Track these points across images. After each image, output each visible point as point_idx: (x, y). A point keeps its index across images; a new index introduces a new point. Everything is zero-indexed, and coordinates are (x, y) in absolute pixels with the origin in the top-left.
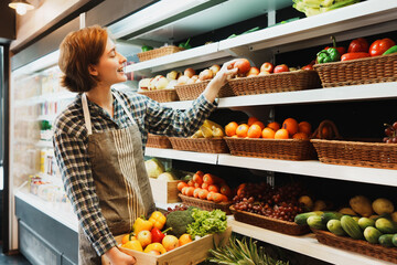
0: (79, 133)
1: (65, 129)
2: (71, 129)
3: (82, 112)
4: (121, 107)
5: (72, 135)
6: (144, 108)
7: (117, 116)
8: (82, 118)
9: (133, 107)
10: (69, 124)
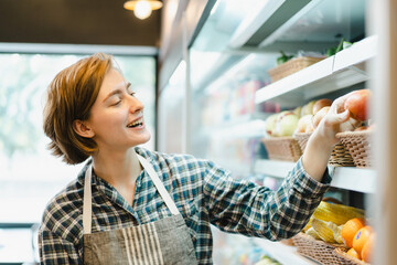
0: (67, 231)
1: (50, 225)
2: (58, 224)
3: (81, 194)
4: (150, 184)
5: (57, 235)
6: (200, 183)
7: (139, 201)
8: (79, 205)
9: (176, 184)
10: (57, 216)
